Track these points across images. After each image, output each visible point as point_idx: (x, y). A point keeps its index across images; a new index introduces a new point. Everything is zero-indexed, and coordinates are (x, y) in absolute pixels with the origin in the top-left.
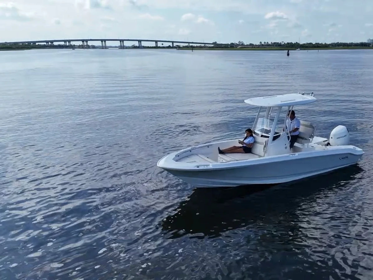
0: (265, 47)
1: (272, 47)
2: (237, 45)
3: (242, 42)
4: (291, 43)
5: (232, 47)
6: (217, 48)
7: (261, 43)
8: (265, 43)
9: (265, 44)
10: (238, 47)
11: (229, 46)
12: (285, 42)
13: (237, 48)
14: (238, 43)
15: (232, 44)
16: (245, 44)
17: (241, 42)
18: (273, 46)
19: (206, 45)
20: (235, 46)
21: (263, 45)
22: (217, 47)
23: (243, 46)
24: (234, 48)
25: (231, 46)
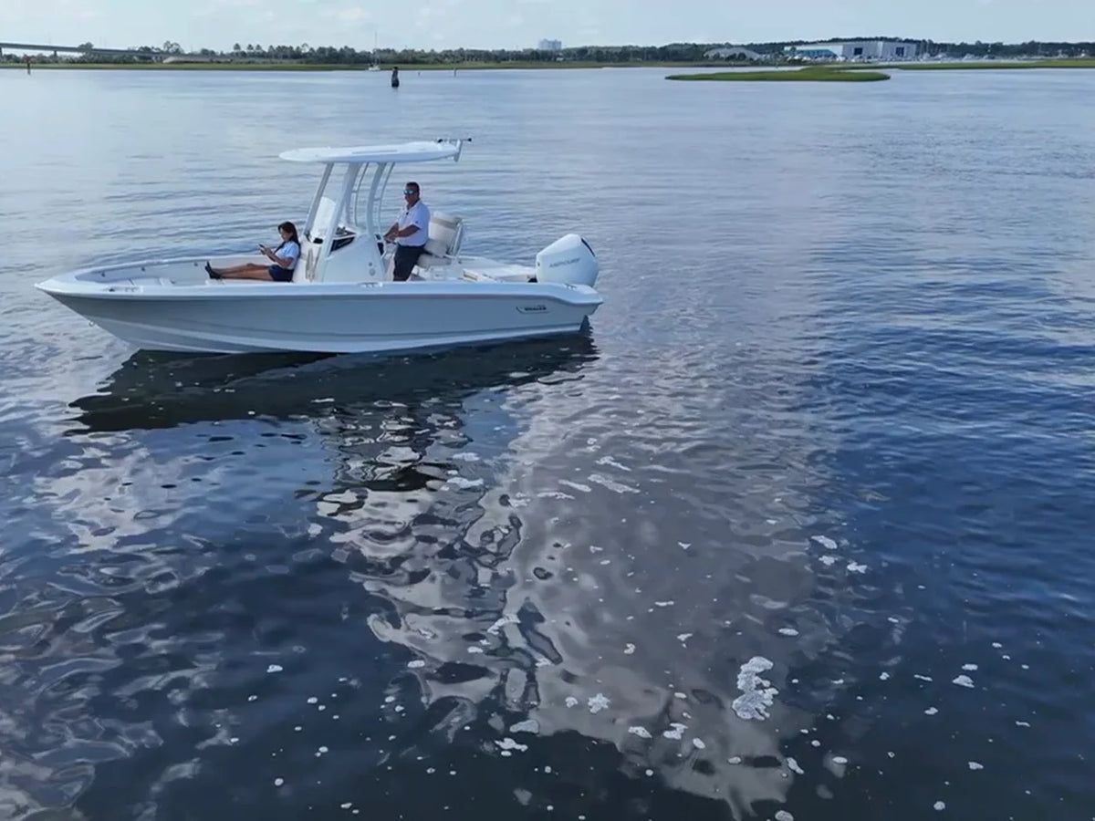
0: (251, 59)
1: (274, 60)
2: (161, 55)
3: (177, 45)
4: (331, 49)
5: (143, 59)
6: (97, 62)
7: (237, 47)
8: (250, 47)
9: (252, 51)
10: (165, 61)
11: (135, 58)
12: (311, 45)
13: (161, 61)
14: (162, 49)
15: (147, 49)
16: (187, 52)
17: (172, 45)
18: (276, 57)
19: (59, 53)
20: (154, 58)
21: (244, 54)
22: (95, 59)
23: (182, 59)
24: (152, 62)
25: (141, 58)
